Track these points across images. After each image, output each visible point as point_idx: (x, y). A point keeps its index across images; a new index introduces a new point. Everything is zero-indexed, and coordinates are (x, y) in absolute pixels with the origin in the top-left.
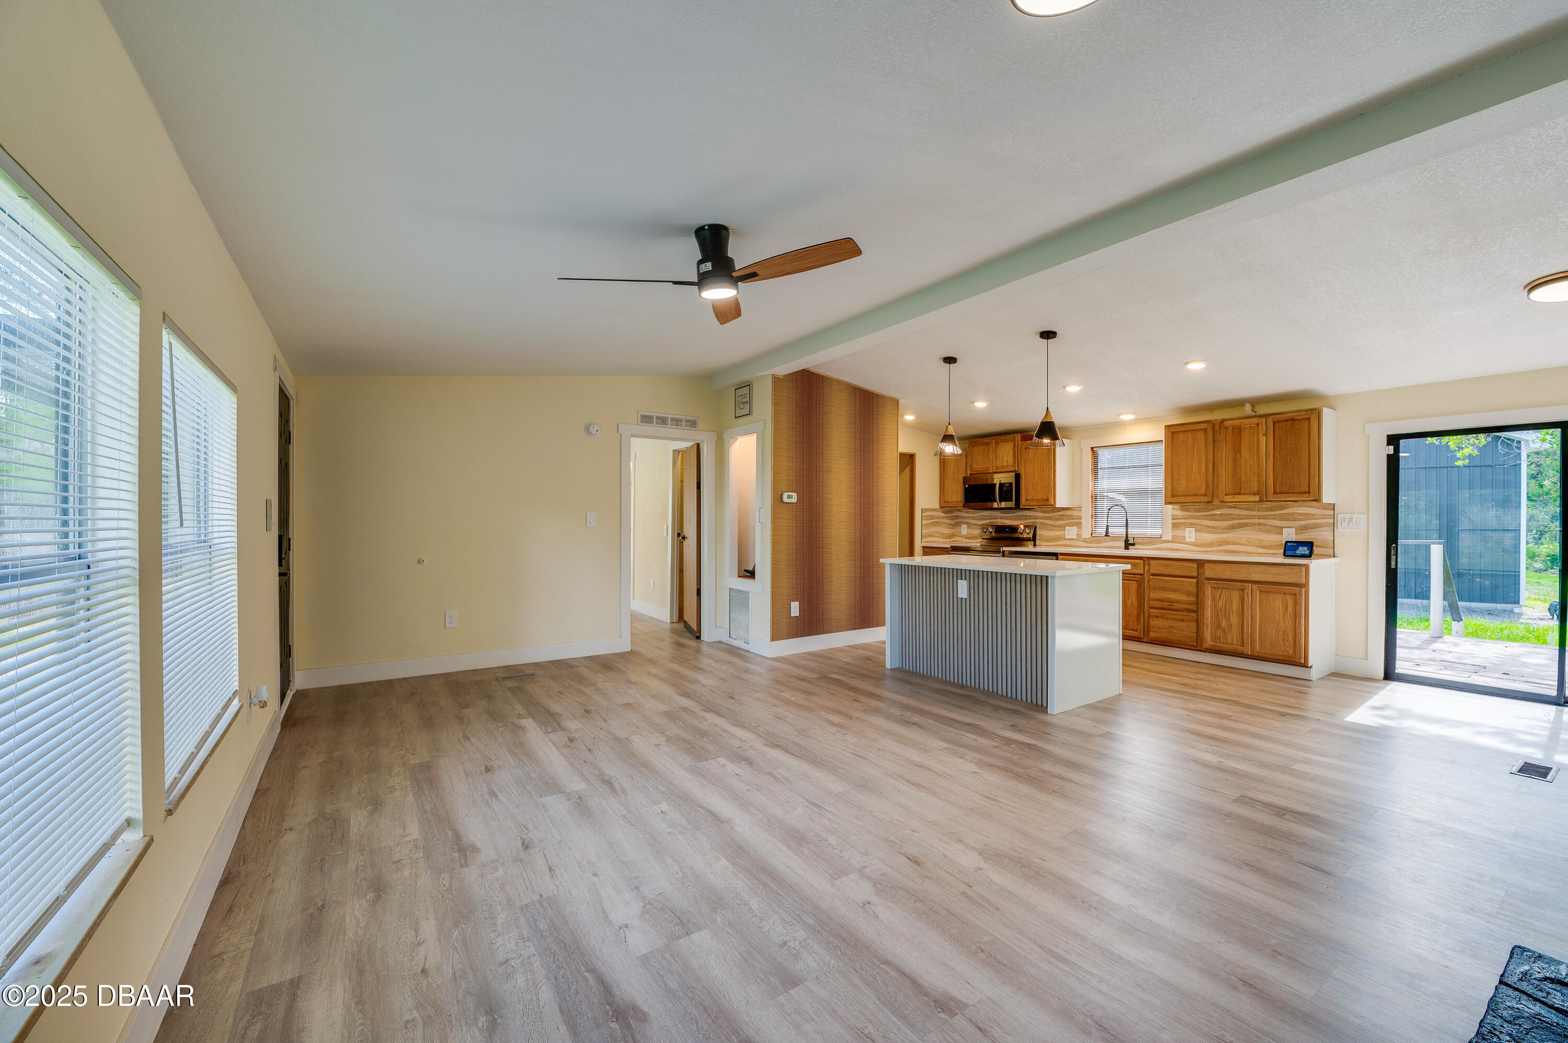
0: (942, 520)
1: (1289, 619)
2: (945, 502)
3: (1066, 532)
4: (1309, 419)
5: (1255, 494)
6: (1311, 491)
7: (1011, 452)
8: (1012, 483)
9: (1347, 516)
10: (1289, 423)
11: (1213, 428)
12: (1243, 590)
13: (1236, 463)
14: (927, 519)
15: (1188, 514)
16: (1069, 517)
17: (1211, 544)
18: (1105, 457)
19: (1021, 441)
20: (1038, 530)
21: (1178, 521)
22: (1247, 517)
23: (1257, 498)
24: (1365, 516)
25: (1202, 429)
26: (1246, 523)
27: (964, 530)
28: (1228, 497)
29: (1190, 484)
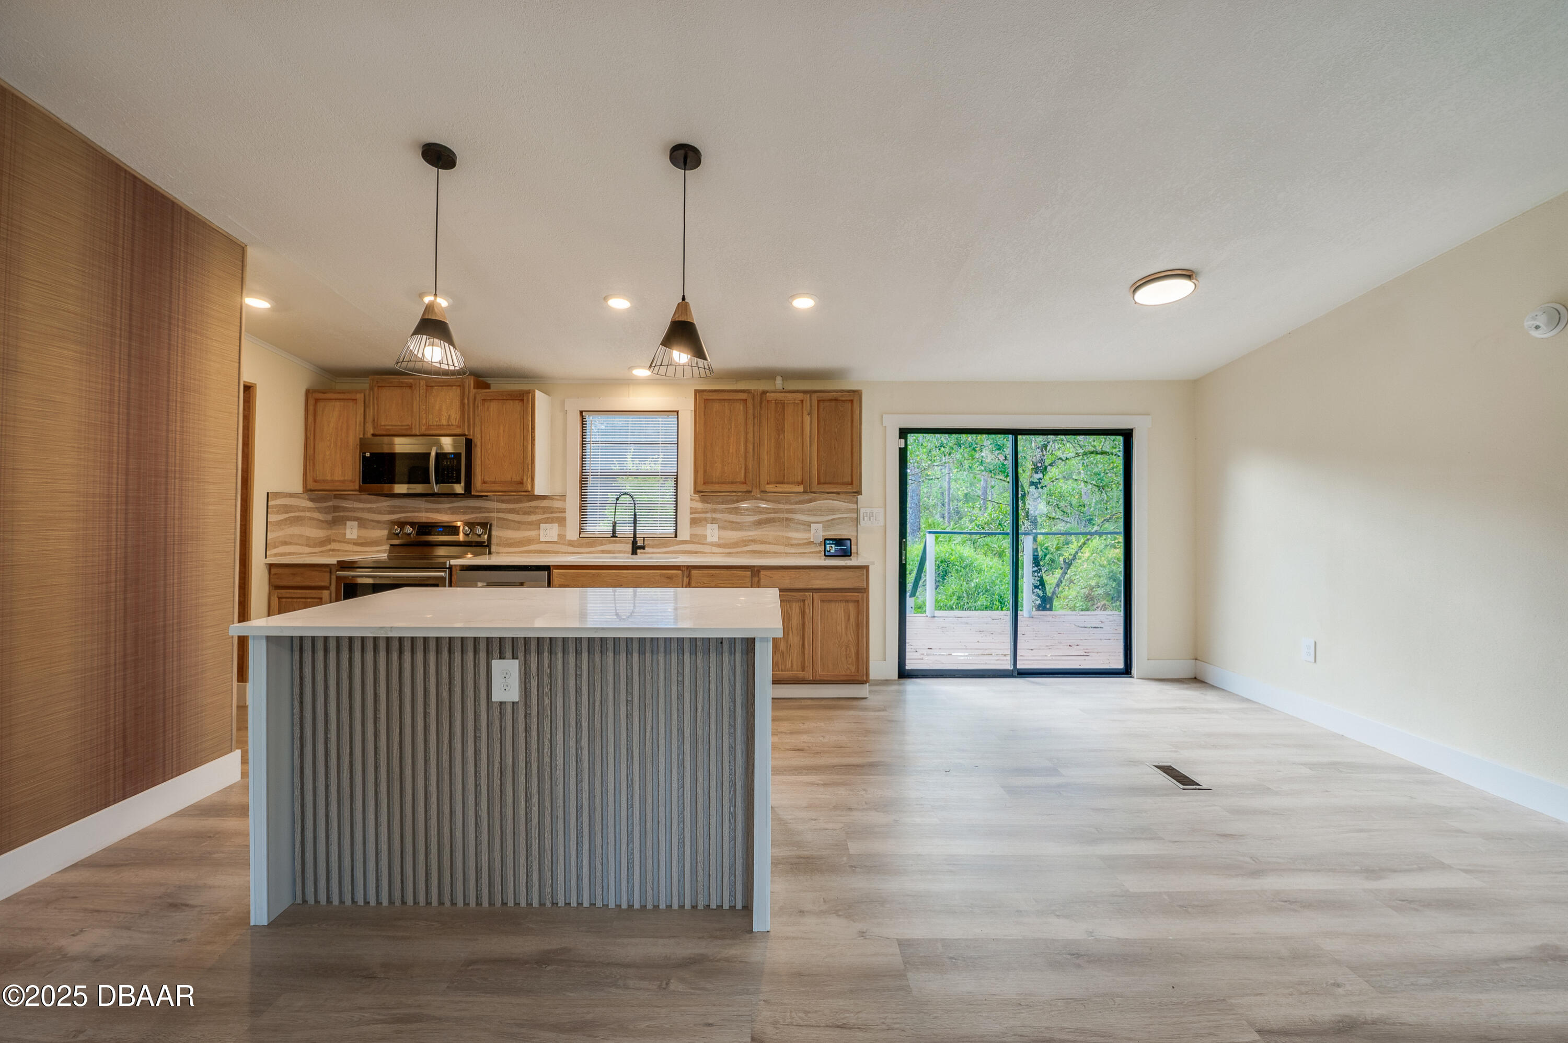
0: (308, 514)
1: (852, 631)
2: (315, 481)
3: (542, 532)
4: (852, 401)
5: (799, 484)
6: (854, 482)
7: (457, 403)
8: (460, 454)
9: (869, 510)
10: (833, 403)
11: (753, 399)
12: (804, 601)
13: (778, 445)
14: (278, 513)
15: (710, 506)
16: (550, 510)
17: (736, 544)
18: (596, 425)
19: (474, 388)
20: (494, 528)
21: (697, 515)
22: (775, 511)
23: (801, 488)
24: (882, 510)
25: (741, 400)
26: (773, 518)
27: (352, 531)
28: (771, 486)
29: (726, 468)
